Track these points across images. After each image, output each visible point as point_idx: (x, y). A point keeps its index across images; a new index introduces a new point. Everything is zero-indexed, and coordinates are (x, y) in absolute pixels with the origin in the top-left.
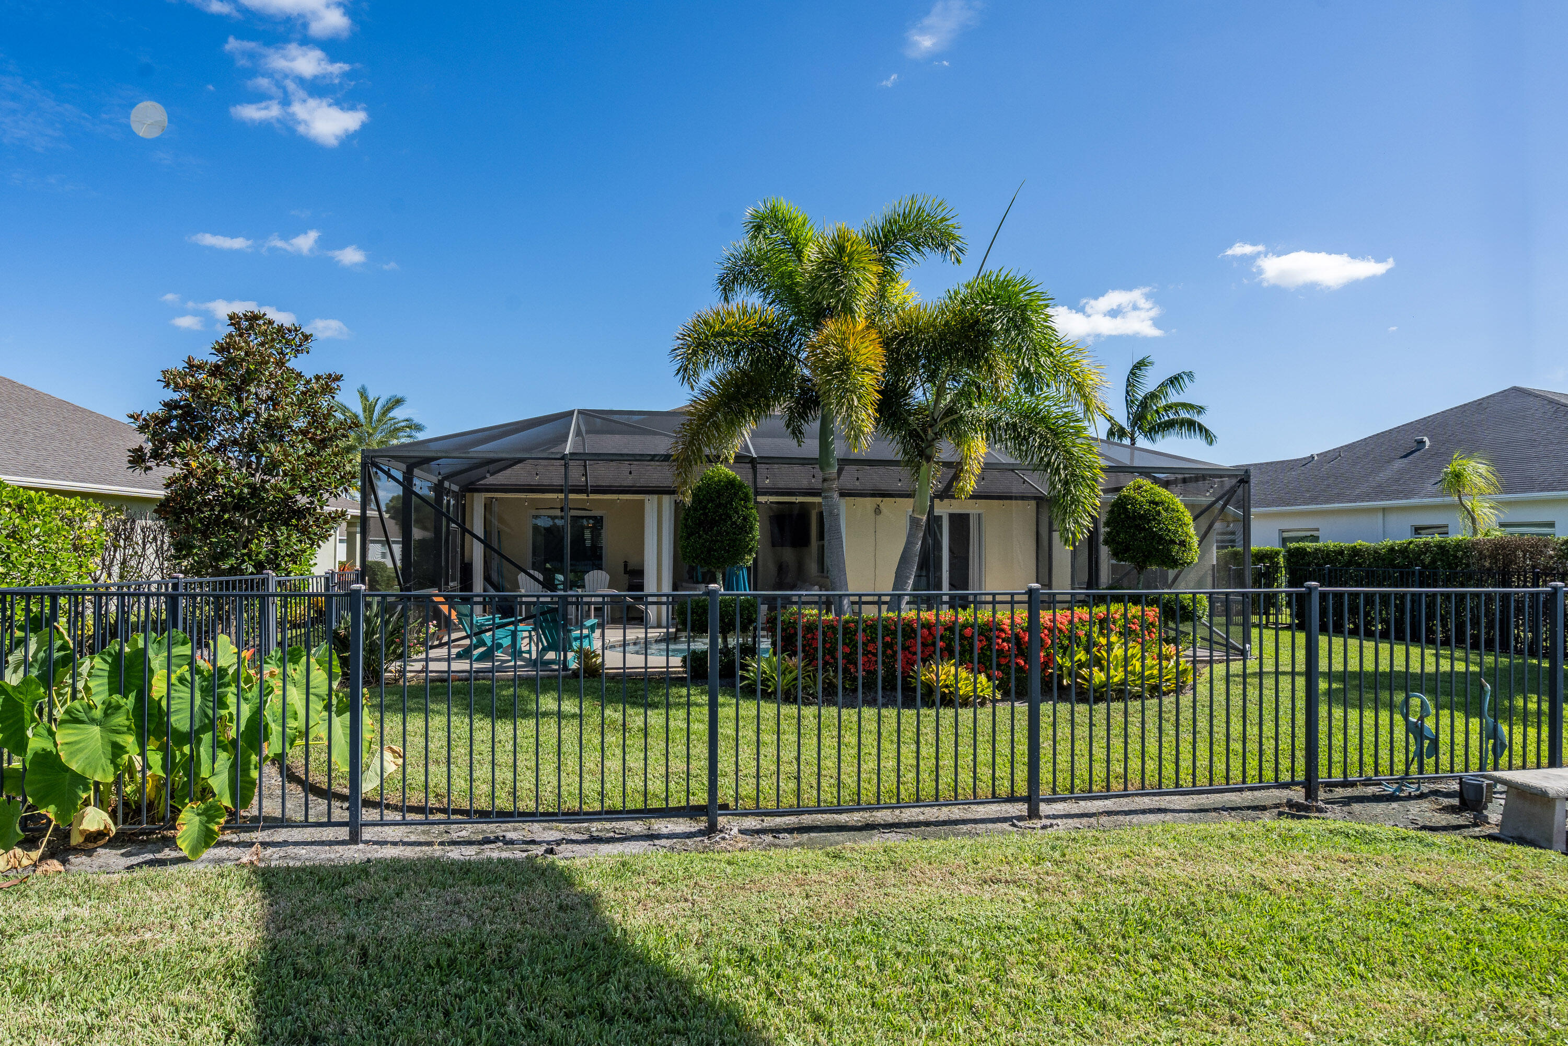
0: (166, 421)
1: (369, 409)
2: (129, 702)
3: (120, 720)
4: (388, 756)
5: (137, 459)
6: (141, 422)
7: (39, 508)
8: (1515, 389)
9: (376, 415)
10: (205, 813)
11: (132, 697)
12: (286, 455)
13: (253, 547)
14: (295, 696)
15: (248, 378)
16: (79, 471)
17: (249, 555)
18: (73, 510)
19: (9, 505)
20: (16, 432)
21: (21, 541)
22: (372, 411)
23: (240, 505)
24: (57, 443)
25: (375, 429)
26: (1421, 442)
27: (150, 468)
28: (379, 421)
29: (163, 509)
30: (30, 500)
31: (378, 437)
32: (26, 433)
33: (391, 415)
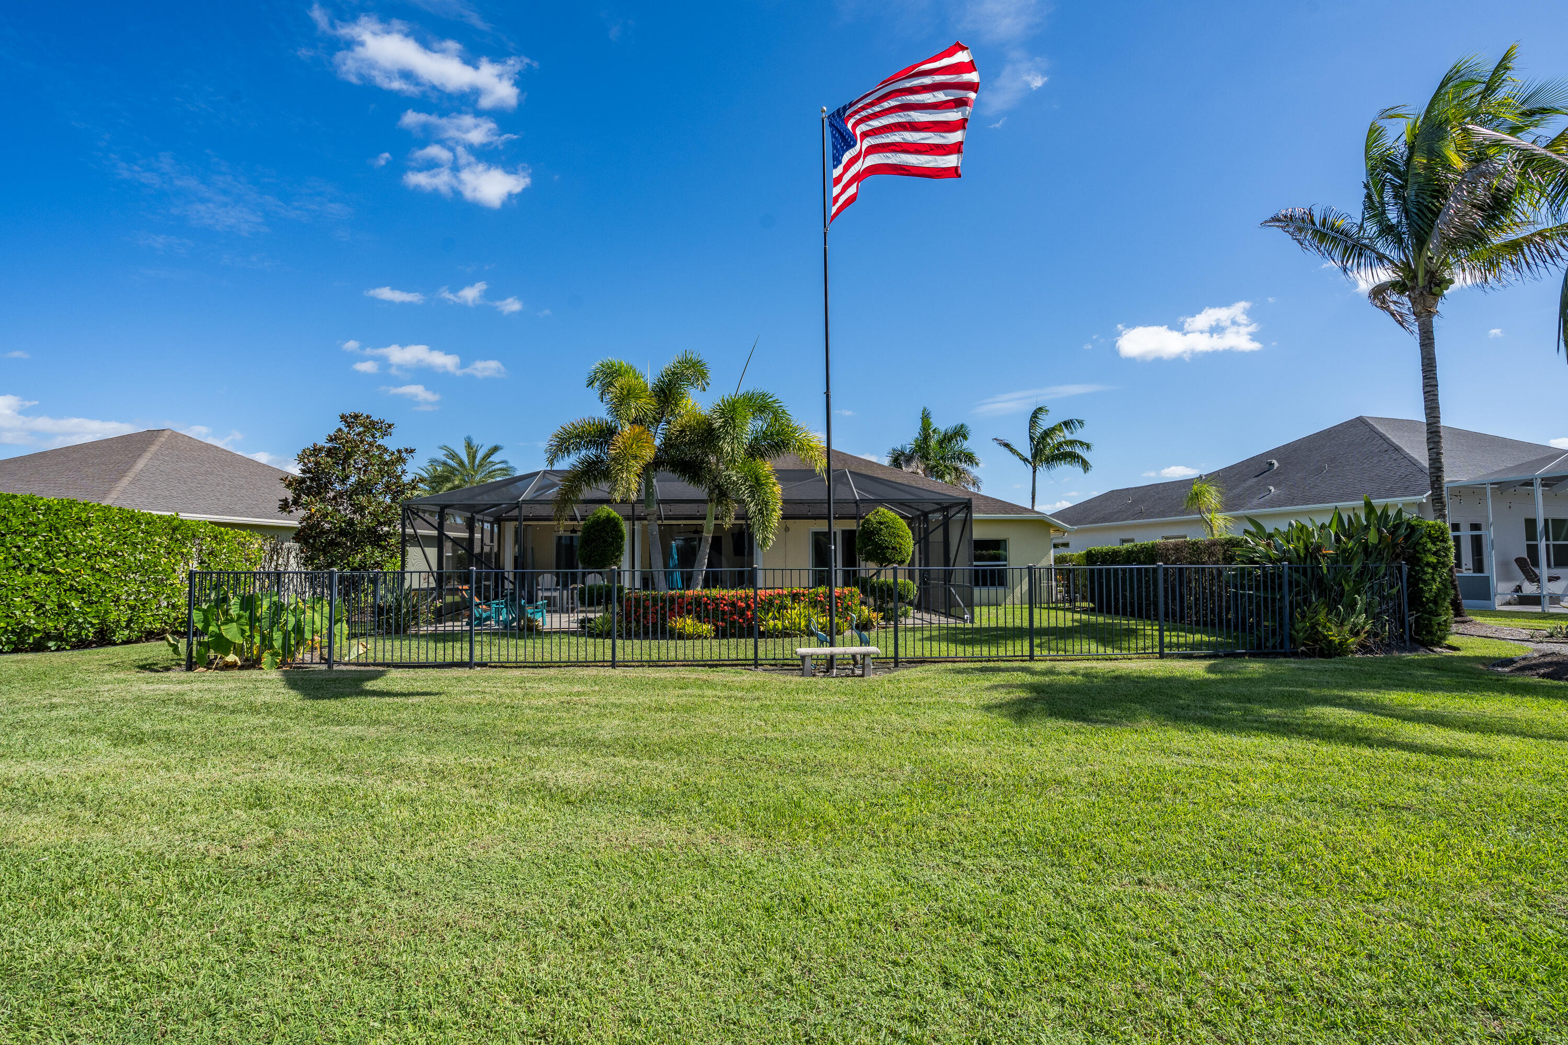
0: (303, 481)
1: (472, 456)
2: (248, 614)
3: (243, 621)
4: (361, 647)
5: (285, 506)
6: (287, 482)
7: (226, 538)
8: (1361, 421)
9: (477, 462)
10: (272, 655)
11: (248, 613)
12: (370, 503)
13: (350, 559)
14: (317, 617)
15: (349, 455)
16: (257, 510)
17: (348, 564)
18: (245, 538)
19: (210, 536)
20: (218, 485)
21: (216, 556)
22: (474, 457)
23: (343, 533)
24: (244, 491)
25: (476, 472)
26: (1271, 464)
27: (292, 511)
28: (481, 465)
29: (300, 536)
30: (221, 533)
31: (478, 478)
32: (224, 485)
33: (490, 459)
